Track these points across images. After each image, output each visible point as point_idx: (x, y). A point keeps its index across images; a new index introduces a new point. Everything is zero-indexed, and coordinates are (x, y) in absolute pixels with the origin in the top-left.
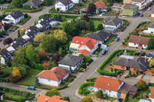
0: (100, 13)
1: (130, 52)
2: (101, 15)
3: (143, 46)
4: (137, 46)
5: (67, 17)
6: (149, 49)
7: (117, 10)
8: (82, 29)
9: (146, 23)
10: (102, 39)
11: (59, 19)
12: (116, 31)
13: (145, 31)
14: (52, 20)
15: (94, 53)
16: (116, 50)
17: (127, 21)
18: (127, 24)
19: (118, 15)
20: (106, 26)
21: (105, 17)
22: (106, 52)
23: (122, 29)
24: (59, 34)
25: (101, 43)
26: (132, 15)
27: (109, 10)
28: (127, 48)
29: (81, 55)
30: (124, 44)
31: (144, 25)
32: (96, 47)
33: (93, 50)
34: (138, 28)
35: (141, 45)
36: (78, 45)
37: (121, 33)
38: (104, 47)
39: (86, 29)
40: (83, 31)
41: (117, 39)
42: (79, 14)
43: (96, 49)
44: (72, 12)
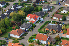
0: (41, 3)
1: (54, 22)
2: (42, 4)
3: (60, 19)
4: (57, 19)
5: (26, 4)
6: (63, 20)
7: (49, 1)
8: (32, 10)
9: (62, 8)
10: (41, 15)
11: (22, 5)
12: (48, 11)
13: (62, 12)
14: (19, 6)
15: (37, 22)
16: (47, 21)
17: (53, 7)
18: (53, 8)
19: (50, 4)
20: (44, 9)
21: (43, 5)
22: (42, 22)
23: (51, 10)
24: (21, 13)
25: (40, 17)
26: (56, 4)
27: (46, 1)
28: (53, 20)
29: (31, 23)
30: (51, 18)
31: (61, 9)
32: (38, 19)
33: (37, 21)
34: (58, 10)
35: (59, 19)
36: (30, 18)
37: (50, 13)
38: (42, 19)
39: (34, 10)
40: (33, 11)
41: (48, 15)
42: (32, 3)
43: (38, 20)
44: (29, 2)
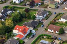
2: (37, 7)
3: (57, 32)
4: (53, 31)
6: (60, 34)
11: (13, 9)
17: (50, 12)
22: (34, 36)
23: (47, 18)
27: (42, 3)
31: (60, 15)
33: (26, 35)
37: (46, 21)
38: (34, 31)
39: (26, 17)
40: (24, 19)
41: (42, 26)
42: (25, 5)
